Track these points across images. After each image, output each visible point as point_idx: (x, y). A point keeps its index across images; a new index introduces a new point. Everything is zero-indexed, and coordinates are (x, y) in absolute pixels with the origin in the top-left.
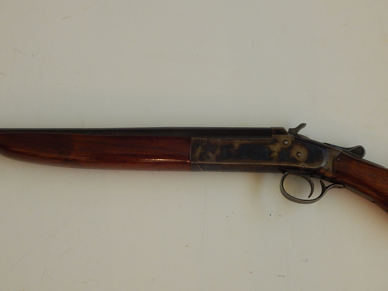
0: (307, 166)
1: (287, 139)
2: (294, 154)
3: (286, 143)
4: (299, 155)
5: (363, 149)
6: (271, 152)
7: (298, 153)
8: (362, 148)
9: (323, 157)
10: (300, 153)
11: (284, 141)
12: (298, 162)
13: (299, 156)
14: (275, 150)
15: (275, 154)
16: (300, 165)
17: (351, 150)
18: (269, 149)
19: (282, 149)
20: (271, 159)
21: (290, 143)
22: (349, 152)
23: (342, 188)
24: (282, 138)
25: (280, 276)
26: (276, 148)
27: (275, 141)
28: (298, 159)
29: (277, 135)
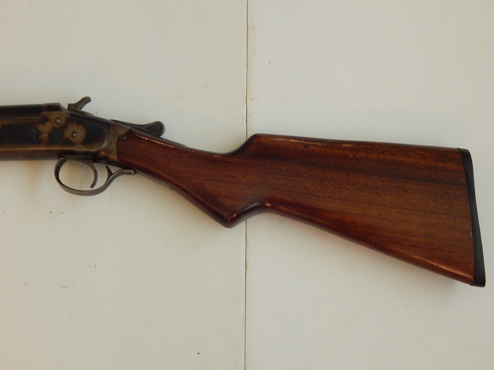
0: (83, 149)
1: (60, 117)
2: (68, 134)
3: (59, 121)
4: (75, 135)
5: (163, 125)
6: (39, 133)
7: (74, 132)
8: (161, 124)
9: (104, 137)
10: (75, 133)
11: (56, 119)
12: (72, 144)
13: (74, 137)
14: (45, 130)
15: (45, 136)
16: (75, 149)
17: (146, 127)
18: (37, 130)
19: (54, 129)
20: (39, 142)
21: (64, 121)
22: (144, 129)
23: (133, 174)
24: (54, 115)
25: (61, 287)
26: (45, 129)
27: (46, 120)
28: (73, 140)
29: (48, 113)
